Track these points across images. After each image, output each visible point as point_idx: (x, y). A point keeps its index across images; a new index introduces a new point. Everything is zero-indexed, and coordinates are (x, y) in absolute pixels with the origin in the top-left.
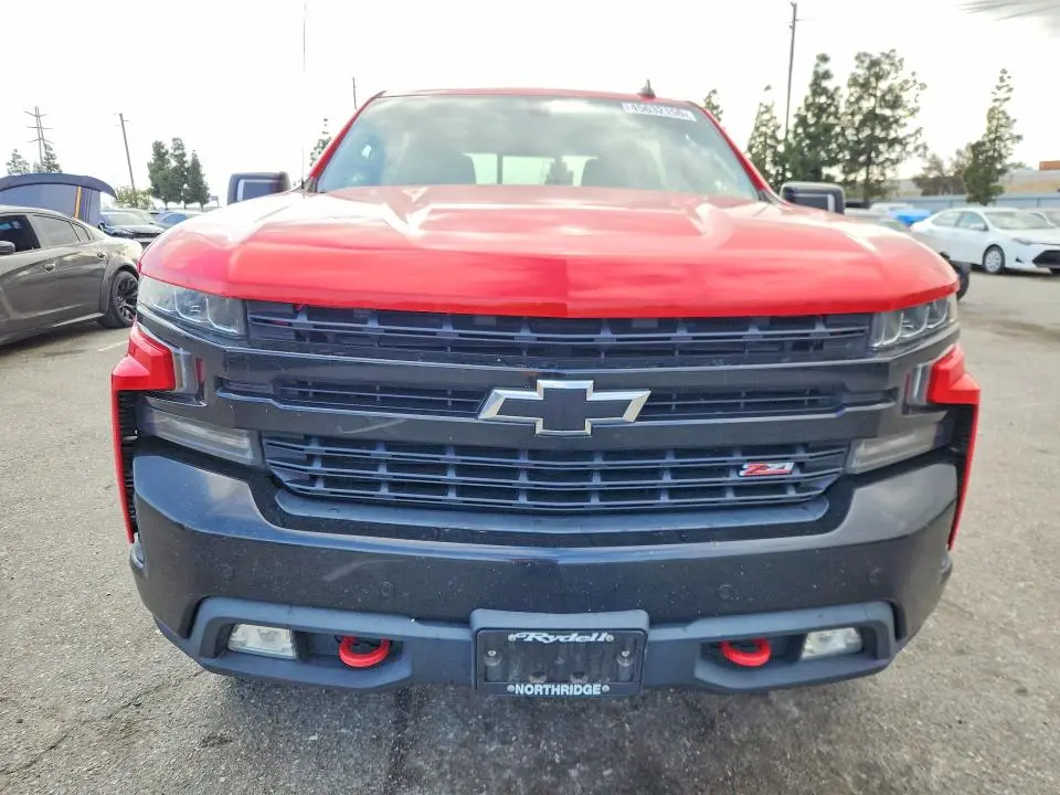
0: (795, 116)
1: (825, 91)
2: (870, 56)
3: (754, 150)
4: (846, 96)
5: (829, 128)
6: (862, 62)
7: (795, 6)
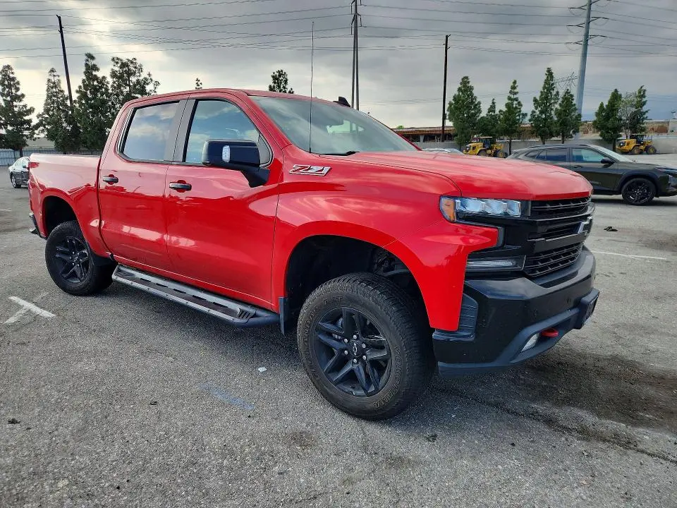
0: (77, 92)
1: (96, 78)
2: (121, 60)
3: (51, 113)
4: (111, 83)
5: (104, 102)
6: (117, 63)
7: (59, 18)
